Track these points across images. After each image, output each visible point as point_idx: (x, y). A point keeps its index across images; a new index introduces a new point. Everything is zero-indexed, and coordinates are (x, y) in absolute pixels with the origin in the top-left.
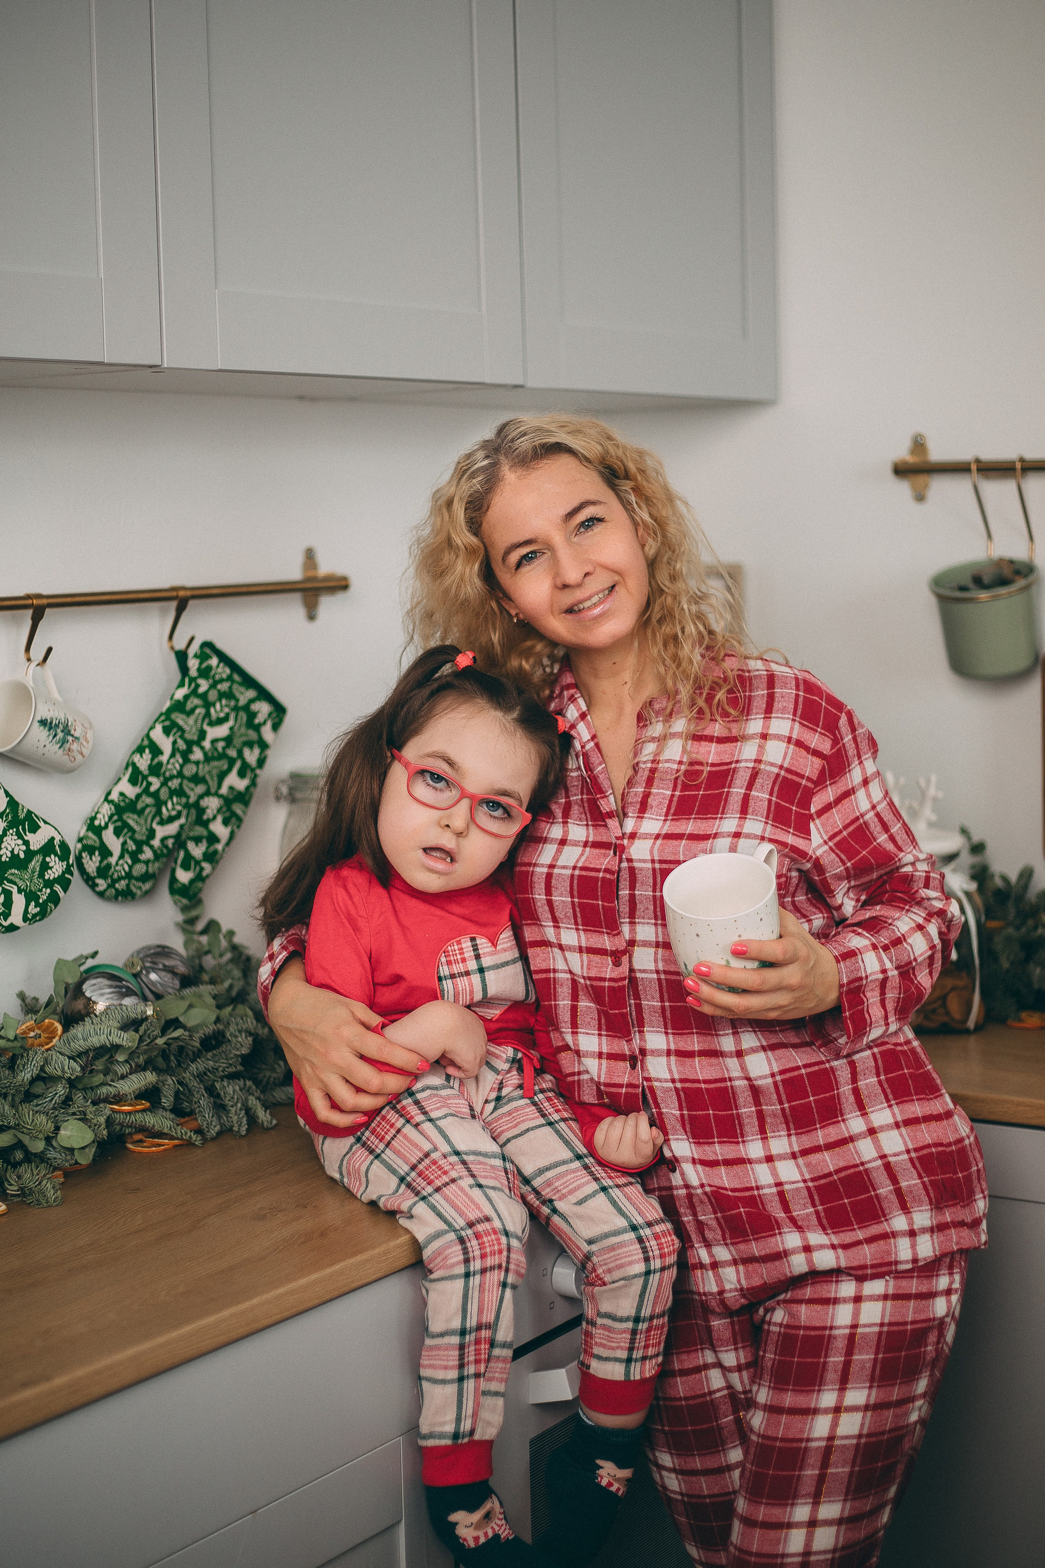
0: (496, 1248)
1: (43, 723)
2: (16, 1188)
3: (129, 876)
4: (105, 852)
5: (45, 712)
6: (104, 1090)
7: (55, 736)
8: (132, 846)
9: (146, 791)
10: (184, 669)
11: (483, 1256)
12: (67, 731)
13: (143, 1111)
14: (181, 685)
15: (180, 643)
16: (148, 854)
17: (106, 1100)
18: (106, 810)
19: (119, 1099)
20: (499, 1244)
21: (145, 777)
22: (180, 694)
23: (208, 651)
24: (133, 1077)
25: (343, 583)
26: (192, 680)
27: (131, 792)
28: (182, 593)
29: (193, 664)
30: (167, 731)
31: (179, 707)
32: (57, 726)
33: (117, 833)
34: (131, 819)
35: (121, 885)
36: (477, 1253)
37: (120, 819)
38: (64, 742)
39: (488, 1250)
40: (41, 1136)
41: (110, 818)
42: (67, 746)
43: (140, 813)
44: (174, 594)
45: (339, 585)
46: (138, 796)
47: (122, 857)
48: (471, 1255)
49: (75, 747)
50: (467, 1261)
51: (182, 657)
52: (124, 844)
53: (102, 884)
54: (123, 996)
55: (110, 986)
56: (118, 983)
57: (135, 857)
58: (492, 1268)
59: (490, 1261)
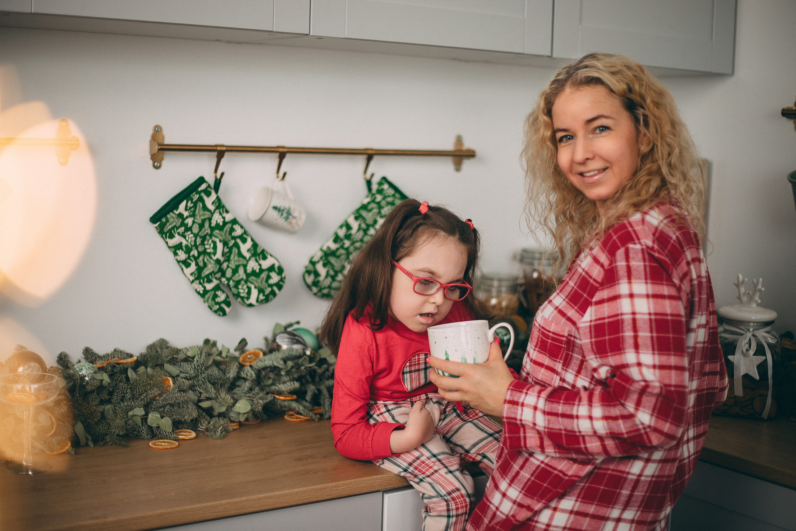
0: (464, 504)
1: (275, 208)
2: (204, 428)
3: (330, 287)
4: (317, 274)
5: (276, 202)
6: (274, 388)
7: (282, 215)
8: (332, 273)
9: (342, 247)
10: (370, 189)
11: (457, 509)
12: (289, 213)
13: (292, 400)
14: (367, 196)
15: (368, 176)
16: (340, 277)
17: (273, 393)
18: (320, 254)
19: (280, 393)
20: (466, 502)
21: (342, 240)
22: (366, 201)
23: (383, 181)
24: (289, 384)
25: (472, 154)
26: (373, 195)
27: (334, 246)
28: (370, 152)
29: (375, 187)
30: (356, 218)
31: (364, 207)
32: (283, 210)
33: (325, 265)
34: (332, 260)
35: (325, 291)
36: (454, 507)
37: (326, 259)
38: (287, 218)
39: (460, 506)
40: (226, 405)
41: (321, 258)
42: (289, 220)
43: (338, 257)
44: (365, 152)
45: (471, 154)
46: (337, 249)
47: (326, 277)
48: (451, 507)
49: (294, 221)
50: (448, 510)
51: (369, 183)
52: (328, 272)
53: (315, 290)
54: (294, 343)
55: (288, 338)
56: (293, 337)
57: (333, 278)
58: (462, 514)
59: (460, 511)
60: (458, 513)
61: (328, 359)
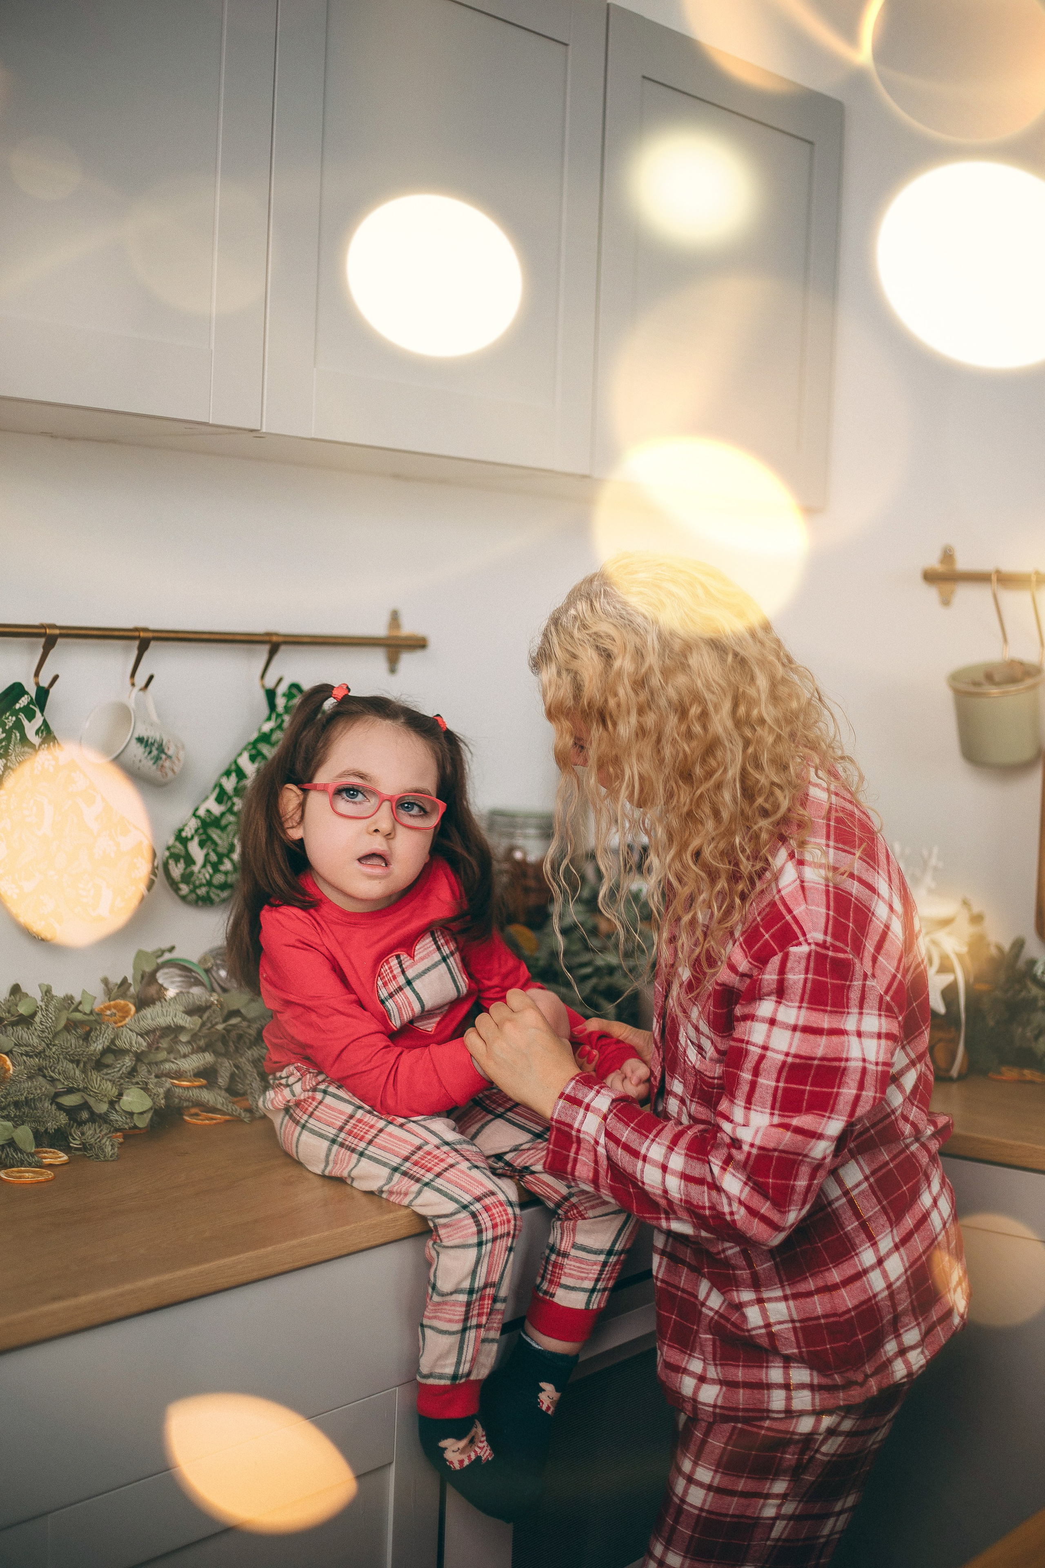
0: (505, 1218)
1: (140, 740)
2: (79, 1143)
3: (209, 884)
4: (189, 861)
5: (142, 731)
6: (167, 1066)
7: (150, 752)
8: (214, 858)
9: (230, 810)
10: (272, 706)
11: (495, 1226)
12: (161, 749)
13: (200, 1087)
14: (269, 719)
15: (270, 682)
16: (227, 866)
17: (168, 1075)
18: (193, 824)
19: (179, 1075)
20: (507, 1215)
21: (230, 798)
22: (267, 727)
23: (294, 691)
24: (194, 1057)
25: (421, 643)
26: (279, 716)
27: (217, 809)
28: (275, 639)
29: (281, 702)
30: (253, 759)
31: (265, 738)
32: (152, 744)
33: (202, 844)
34: (215, 834)
35: (202, 891)
36: (489, 1224)
37: (205, 833)
38: (157, 759)
39: (498, 1220)
40: (107, 1099)
41: (197, 831)
42: (160, 762)
43: (223, 829)
44: (267, 638)
45: (419, 644)
46: (223, 814)
47: (204, 866)
48: (483, 1226)
49: (167, 764)
50: (480, 1232)
51: (271, 695)
52: (207, 855)
53: (185, 889)
54: (192, 985)
55: (181, 976)
56: (189, 974)
57: (216, 867)
58: (502, 1236)
59: (500, 1230)
60: (495, 1234)
61: (243, 1011)
